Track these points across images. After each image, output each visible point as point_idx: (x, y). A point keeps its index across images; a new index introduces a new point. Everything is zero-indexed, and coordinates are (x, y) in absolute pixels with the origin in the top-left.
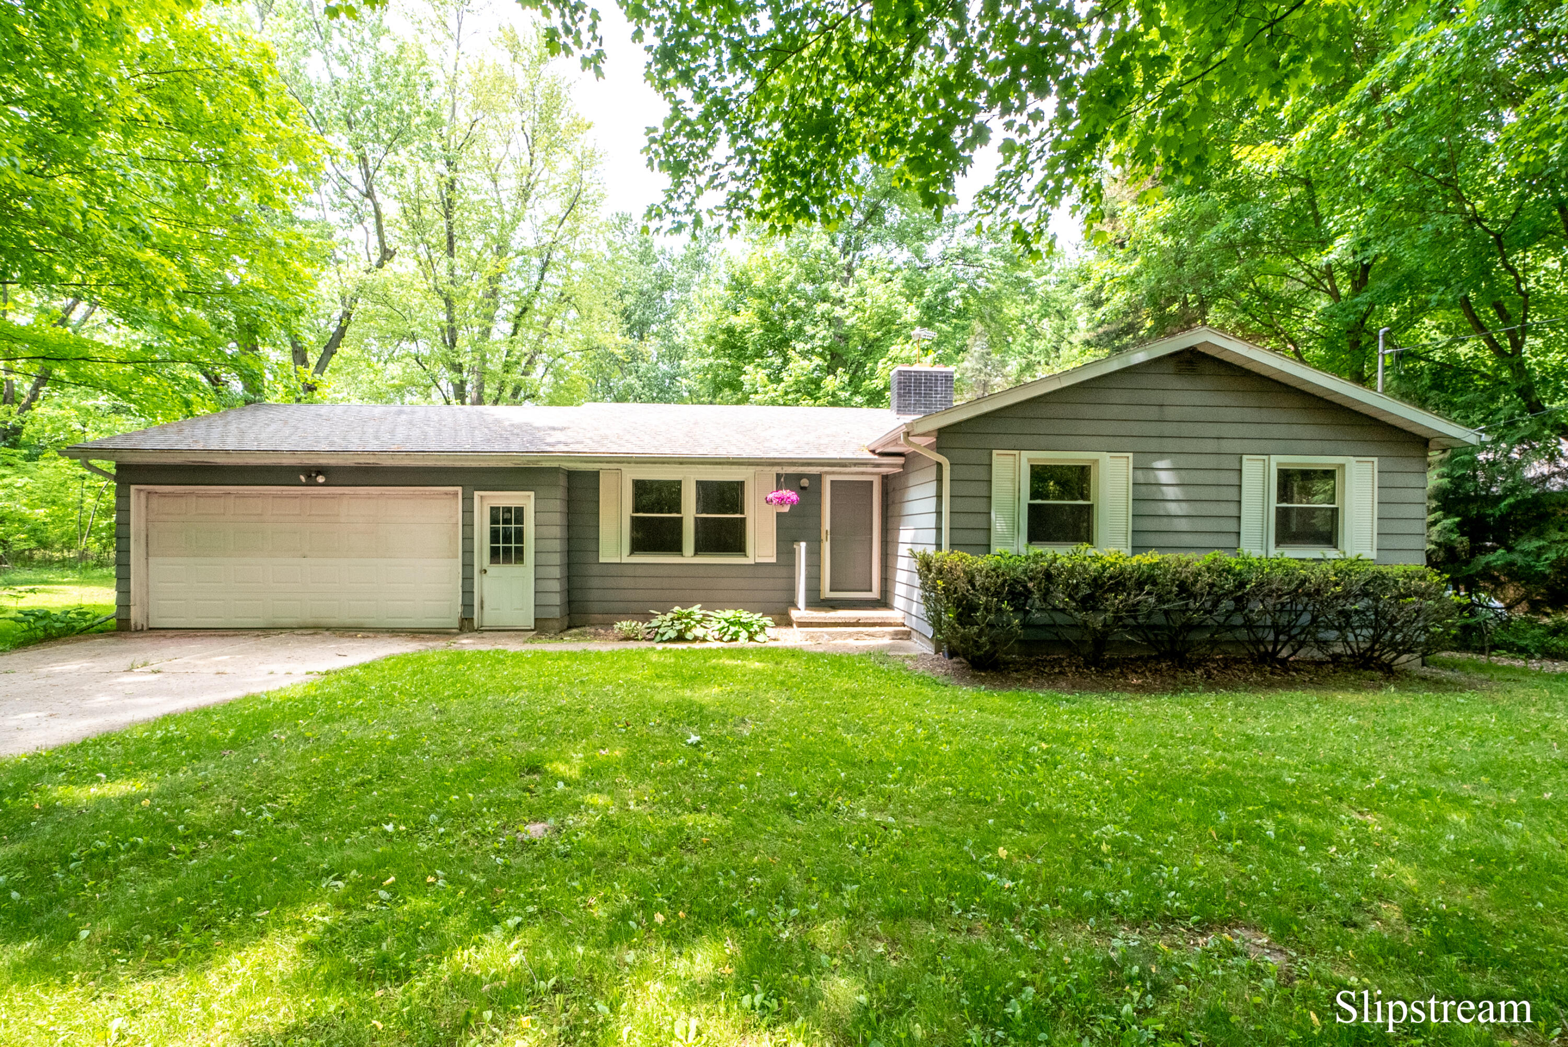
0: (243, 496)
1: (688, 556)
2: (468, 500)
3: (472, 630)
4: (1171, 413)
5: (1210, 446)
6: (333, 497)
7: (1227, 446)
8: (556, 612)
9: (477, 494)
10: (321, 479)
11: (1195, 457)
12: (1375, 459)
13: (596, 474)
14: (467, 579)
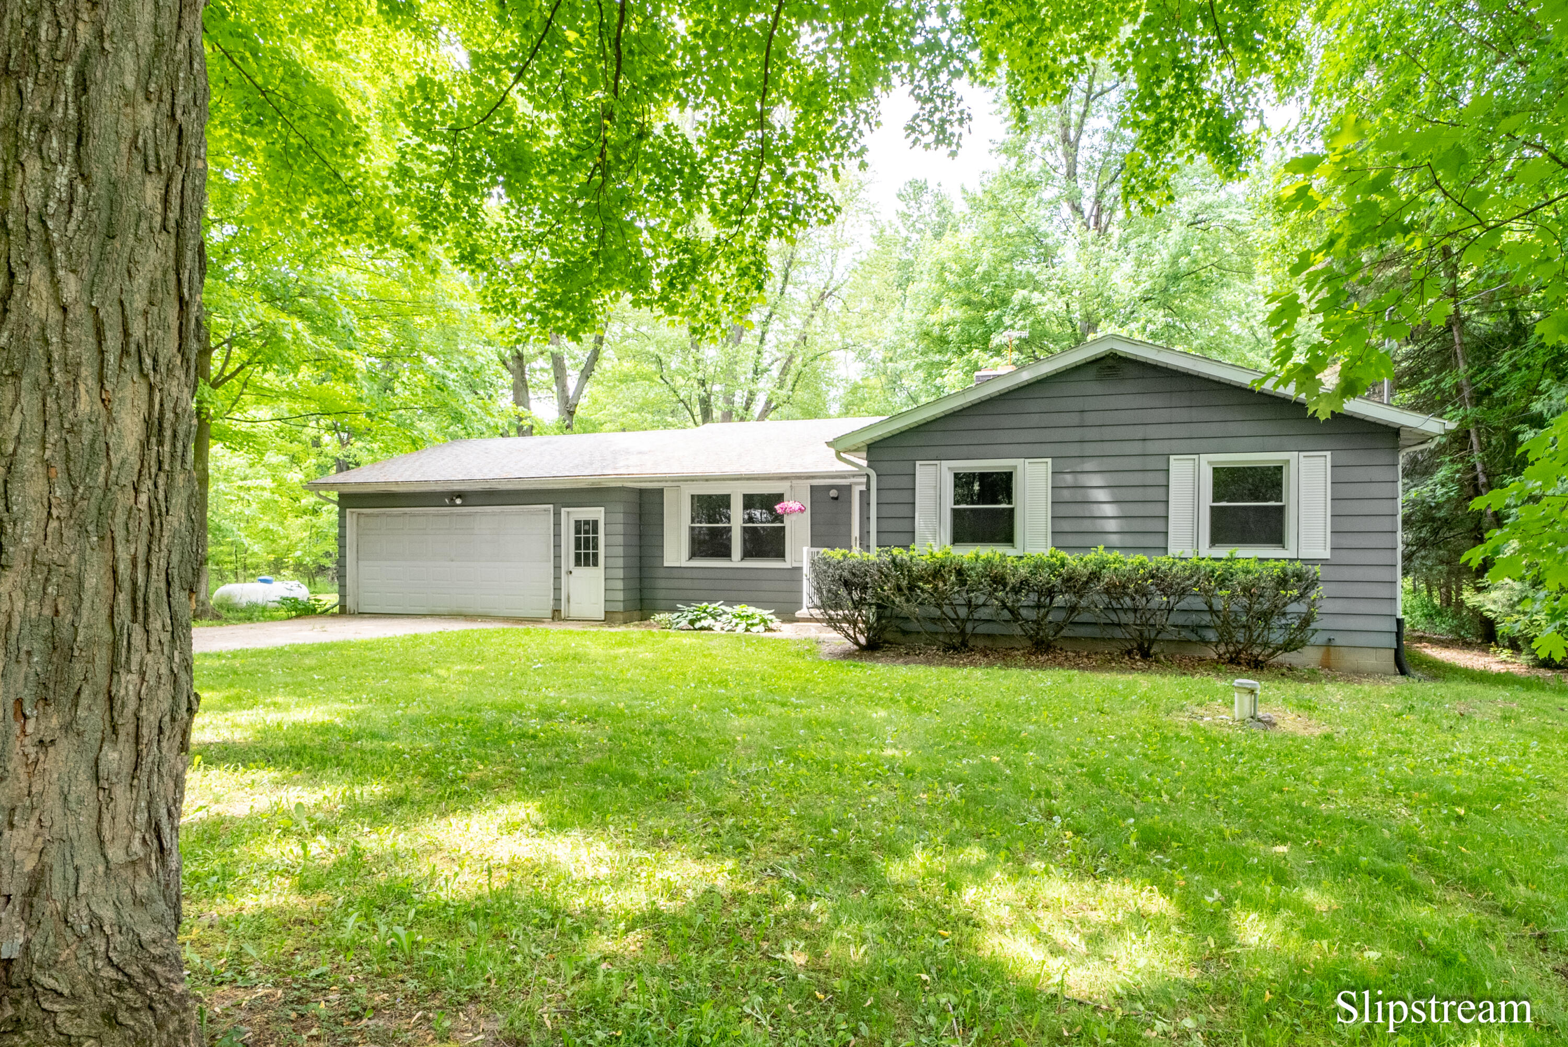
0: (414, 515)
1: (736, 560)
2: (557, 514)
3: (560, 619)
4: (1091, 418)
5: (1137, 448)
6: (470, 515)
7: (1152, 447)
8: (620, 607)
9: (564, 510)
10: (458, 501)
11: (1118, 460)
12: (1328, 454)
13: (661, 491)
14: (557, 578)
